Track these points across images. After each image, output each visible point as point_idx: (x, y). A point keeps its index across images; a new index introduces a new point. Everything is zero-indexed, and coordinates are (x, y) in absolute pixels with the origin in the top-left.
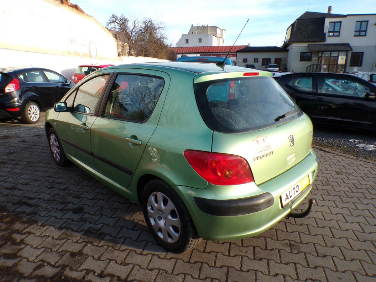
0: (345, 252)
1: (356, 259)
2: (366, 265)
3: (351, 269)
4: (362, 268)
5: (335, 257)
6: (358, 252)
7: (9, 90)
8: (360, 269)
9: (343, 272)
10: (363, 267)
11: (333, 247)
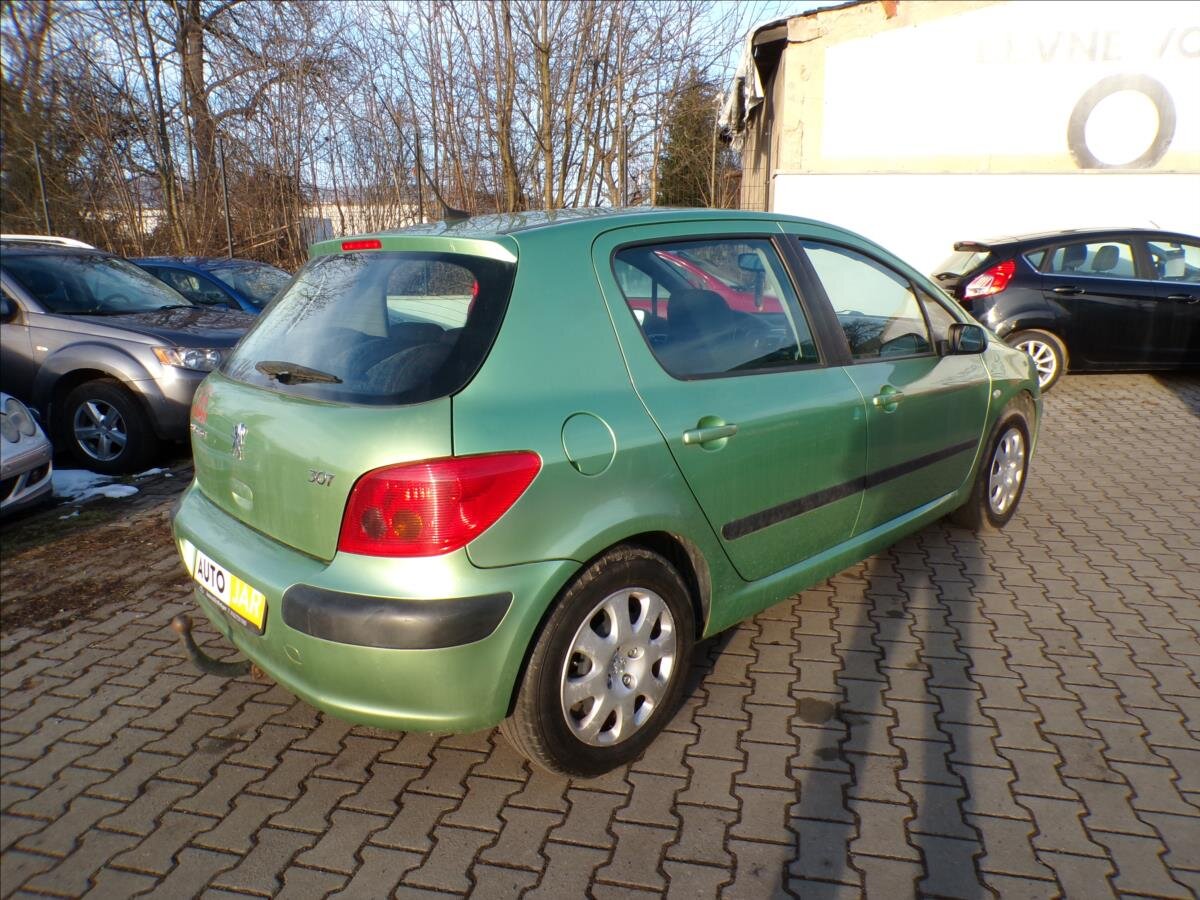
0: (116, 843)
1: (71, 853)
2: (35, 864)
3: (60, 825)
4: (37, 848)
5: (121, 811)
6: (88, 875)
7: (975, 291)
8: (39, 843)
9: (70, 802)
10: (37, 853)
11: (157, 823)
